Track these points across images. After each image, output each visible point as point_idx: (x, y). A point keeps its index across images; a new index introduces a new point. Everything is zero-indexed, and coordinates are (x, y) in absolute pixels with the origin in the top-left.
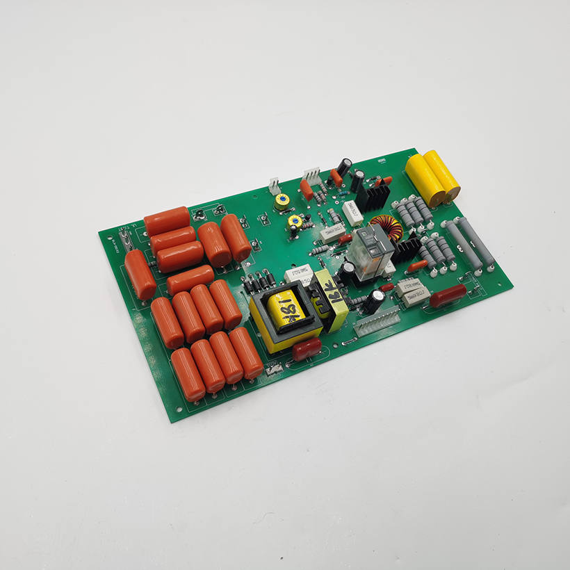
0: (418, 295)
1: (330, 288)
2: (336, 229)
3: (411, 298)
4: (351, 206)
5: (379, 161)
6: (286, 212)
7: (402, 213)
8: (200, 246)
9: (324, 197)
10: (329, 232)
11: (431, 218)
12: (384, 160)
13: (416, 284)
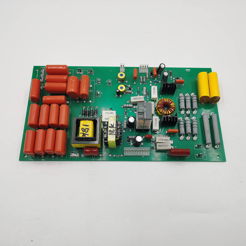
0: (164, 146)
1: (112, 126)
2: (139, 98)
3: (160, 146)
4: (154, 89)
5: (186, 70)
6: (122, 82)
7: (181, 101)
8: (65, 86)
9: (144, 80)
10: (136, 99)
11: (196, 109)
12: (190, 70)
13: (167, 140)
